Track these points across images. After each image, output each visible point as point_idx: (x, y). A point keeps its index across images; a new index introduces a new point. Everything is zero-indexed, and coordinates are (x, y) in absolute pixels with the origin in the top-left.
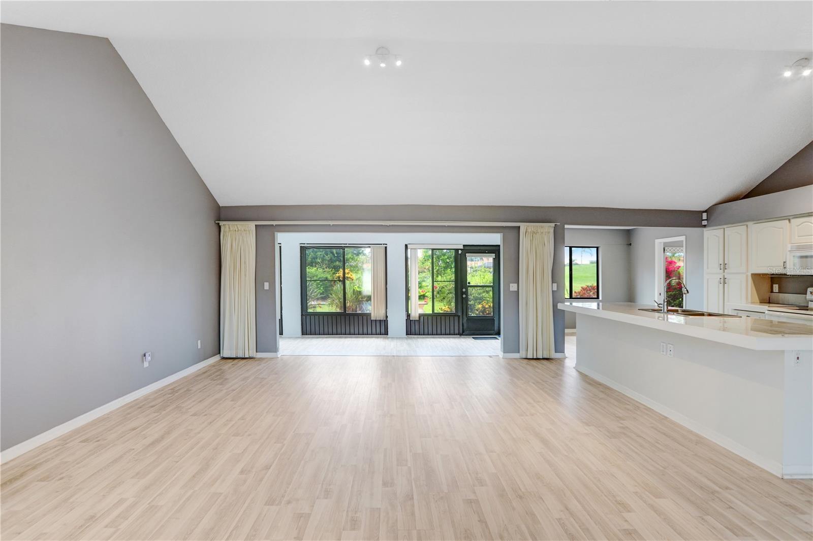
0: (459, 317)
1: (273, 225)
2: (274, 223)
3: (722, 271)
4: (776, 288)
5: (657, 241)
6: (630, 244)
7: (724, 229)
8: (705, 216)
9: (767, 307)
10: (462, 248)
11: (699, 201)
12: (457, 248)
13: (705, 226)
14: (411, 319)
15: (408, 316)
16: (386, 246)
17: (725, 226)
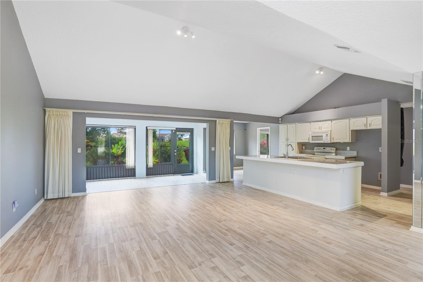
0: (173, 164)
1: (85, 113)
2: (86, 111)
3: (287, 141)
4: (304, 147)
5: (258, 129)
6: (246, 130)
7: (287, 125)
8: (280, 119)
9: (305, 155)
10: (175, 129)
11: (278, 113)
12: (173, 129)
13: (280, 123)
14: (148, 167)
15: (147, 165)
16: (135, 127)
17: (288, 124)
